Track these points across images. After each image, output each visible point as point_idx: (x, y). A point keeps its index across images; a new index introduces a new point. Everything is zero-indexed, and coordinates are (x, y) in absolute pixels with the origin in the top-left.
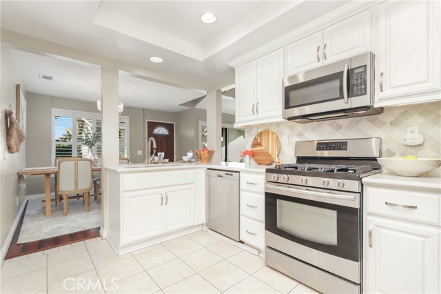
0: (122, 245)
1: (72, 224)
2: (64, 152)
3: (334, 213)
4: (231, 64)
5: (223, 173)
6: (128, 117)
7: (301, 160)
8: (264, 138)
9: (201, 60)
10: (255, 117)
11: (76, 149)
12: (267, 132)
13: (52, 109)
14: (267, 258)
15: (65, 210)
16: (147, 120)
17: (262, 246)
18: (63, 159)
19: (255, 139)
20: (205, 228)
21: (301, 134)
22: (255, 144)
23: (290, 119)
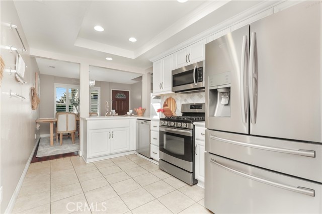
0: (88, 157)
1: (65, 150)
2: (61, 109)
3: (183, 140)
4: (151, 60)
5: (143, 121)
6: (100, 88)
7: (185, 114)
8: (169, 102)
9: (134, 58)
10: (162, 90)
11: (68, 107)
12: (170, 98)
13: (55, 84)
14: (160, 166)
15: (61, 142)
16: (112, 89)
17: (158, 159)
18: (61, 113)
19: (165, 102)
20: (136, 153)
21: (185, 100)
22: (165, 105)
23: (176, 92)
